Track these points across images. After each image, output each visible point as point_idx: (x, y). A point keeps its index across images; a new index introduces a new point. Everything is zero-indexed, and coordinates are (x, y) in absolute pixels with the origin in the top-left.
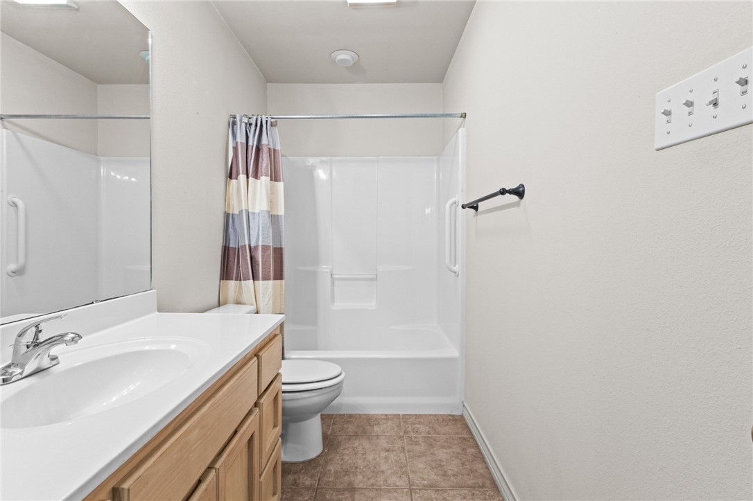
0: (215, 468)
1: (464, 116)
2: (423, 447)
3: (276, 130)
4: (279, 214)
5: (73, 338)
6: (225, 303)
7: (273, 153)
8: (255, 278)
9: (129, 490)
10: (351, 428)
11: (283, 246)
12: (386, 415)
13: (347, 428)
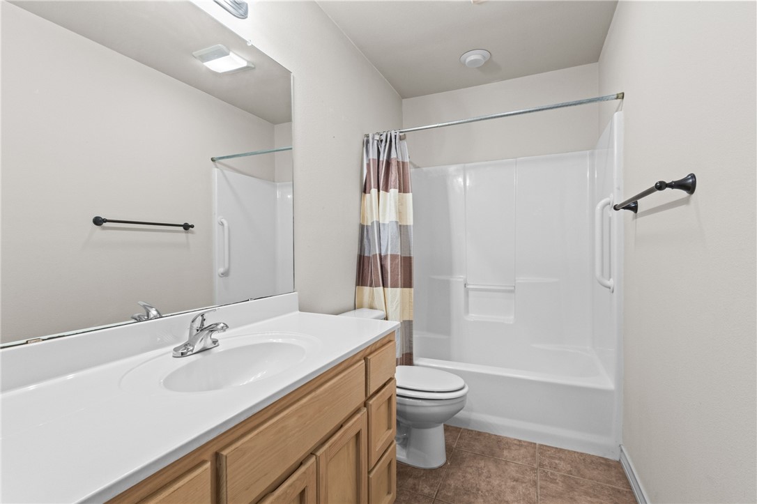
0: (316, 456)
1: (621, 96)
2: (560, 487)
3: (405, 143)
4: (408, 224)
5: (223, 327)
6: (361, 307)
7: (402, 166)
8: (384, 285)
9: (226, 457)
10: (478, 447)
11: (412, 256)
12: (520, 441)
13: (474, 446)
